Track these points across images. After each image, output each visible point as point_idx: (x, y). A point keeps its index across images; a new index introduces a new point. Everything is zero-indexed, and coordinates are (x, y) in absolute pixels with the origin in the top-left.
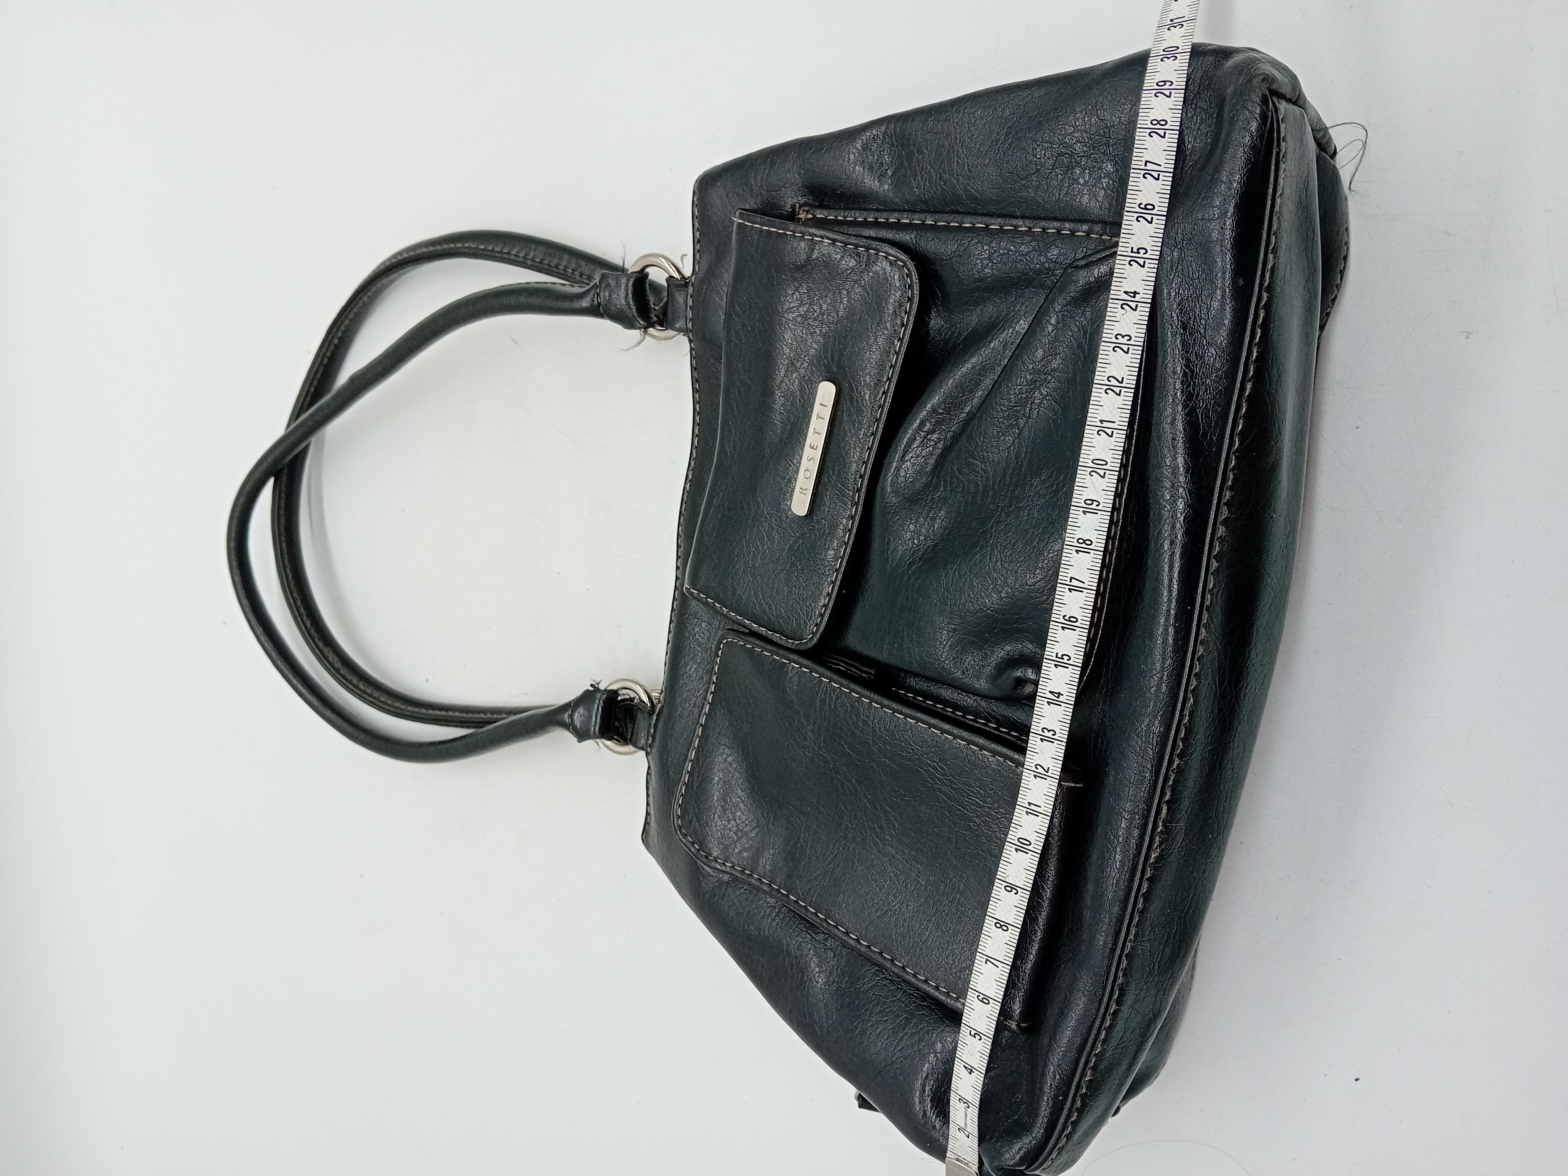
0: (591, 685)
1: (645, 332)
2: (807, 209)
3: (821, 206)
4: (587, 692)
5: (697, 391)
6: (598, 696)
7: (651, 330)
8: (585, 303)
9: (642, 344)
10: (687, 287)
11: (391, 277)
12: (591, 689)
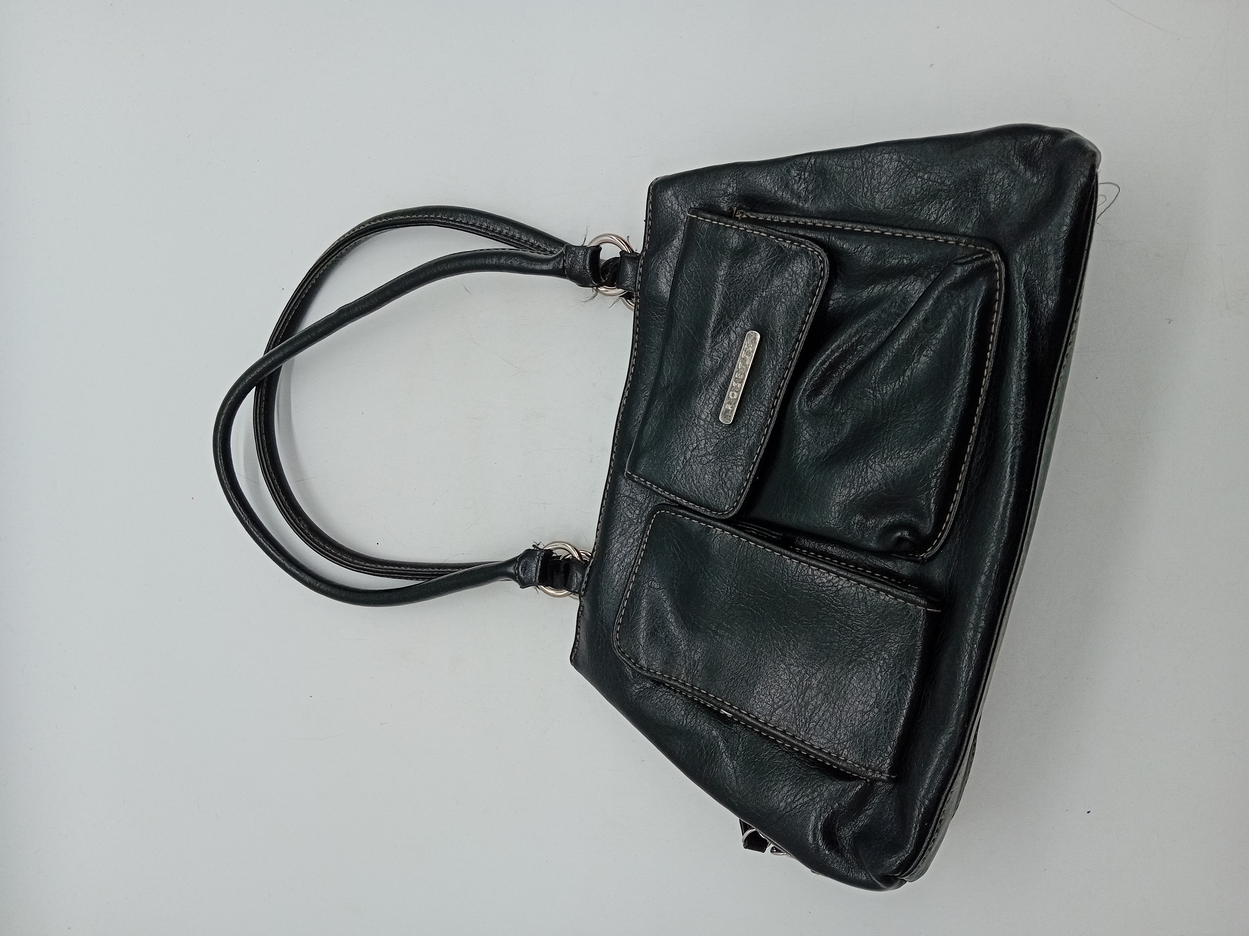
0: (533, 546)
1: (597, 291)
2: (742, 211)
3: (752, 210)
4: (529, 551)
5: (637, 333)
6: (538, 553)
7: (602, 289)
8: (550, 267)
9: (595, 298)
10: (639, 260)
11: (369, 236)
12: (533, 548)
